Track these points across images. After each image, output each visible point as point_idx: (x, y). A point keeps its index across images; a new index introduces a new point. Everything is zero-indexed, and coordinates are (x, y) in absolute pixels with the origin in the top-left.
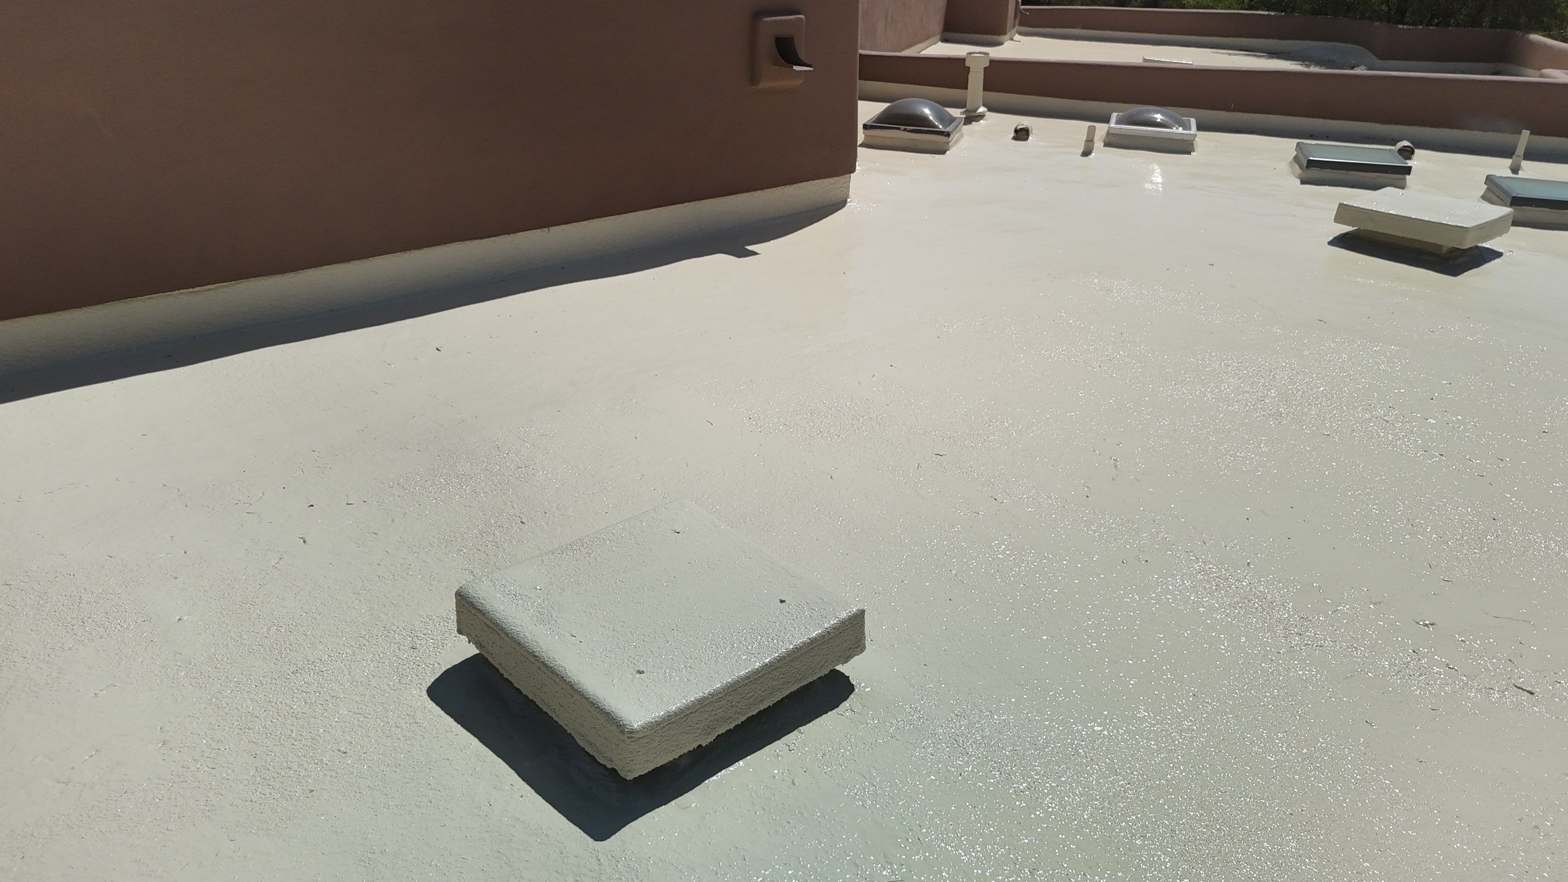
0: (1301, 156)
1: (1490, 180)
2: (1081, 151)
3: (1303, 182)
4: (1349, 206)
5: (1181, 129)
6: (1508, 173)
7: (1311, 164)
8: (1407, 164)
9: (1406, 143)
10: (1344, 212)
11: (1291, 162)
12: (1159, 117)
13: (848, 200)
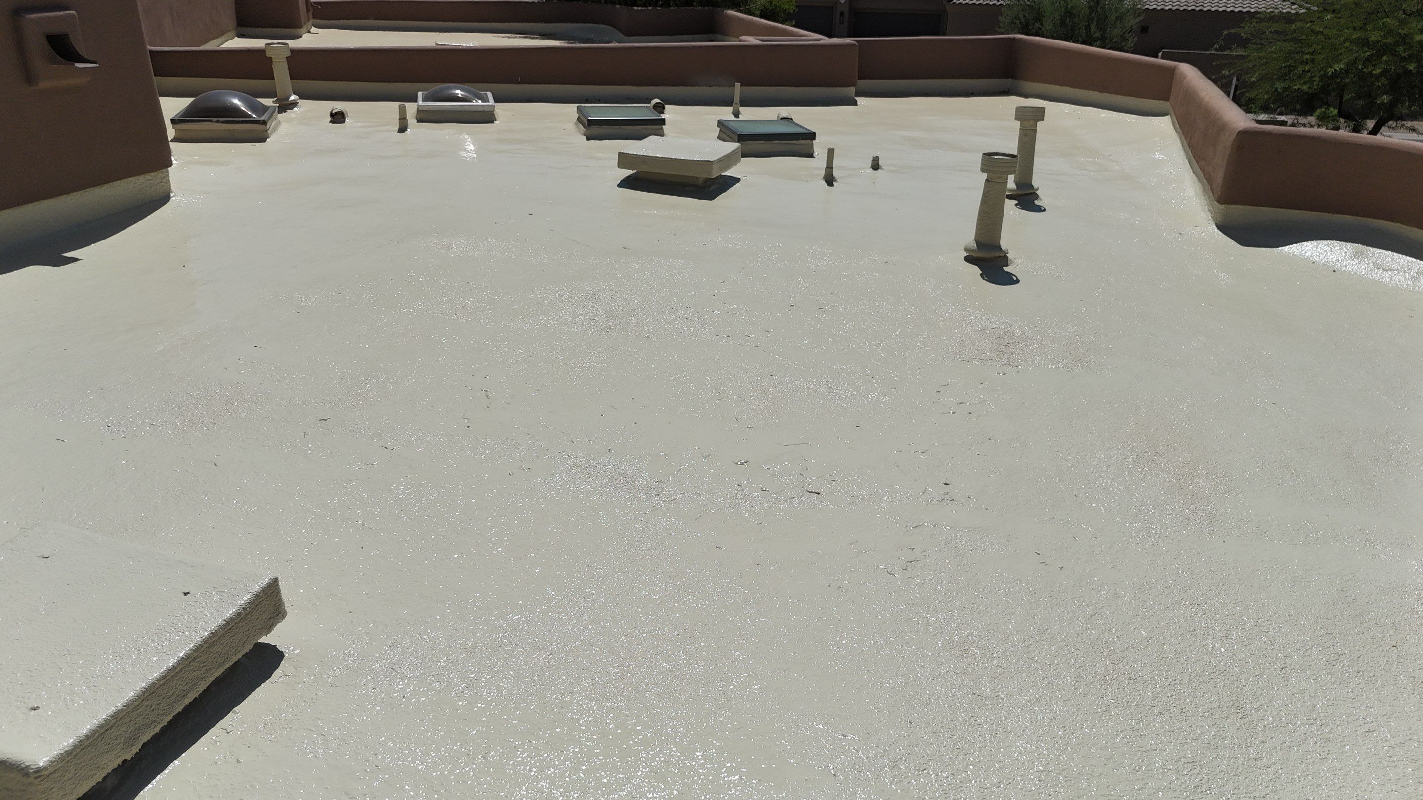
0: (582, 117)
1: (721, 123)
2: (397, 128)
3: (588, 139)
4: (626, 153)
5: (480, 101)
6: (732, 117)
7: (592, 123)
8: (661, 116)
9: (657, 101)
10: (624, 160)
11: (575, 123)
12: (459, 93)
13: (172, 195)
